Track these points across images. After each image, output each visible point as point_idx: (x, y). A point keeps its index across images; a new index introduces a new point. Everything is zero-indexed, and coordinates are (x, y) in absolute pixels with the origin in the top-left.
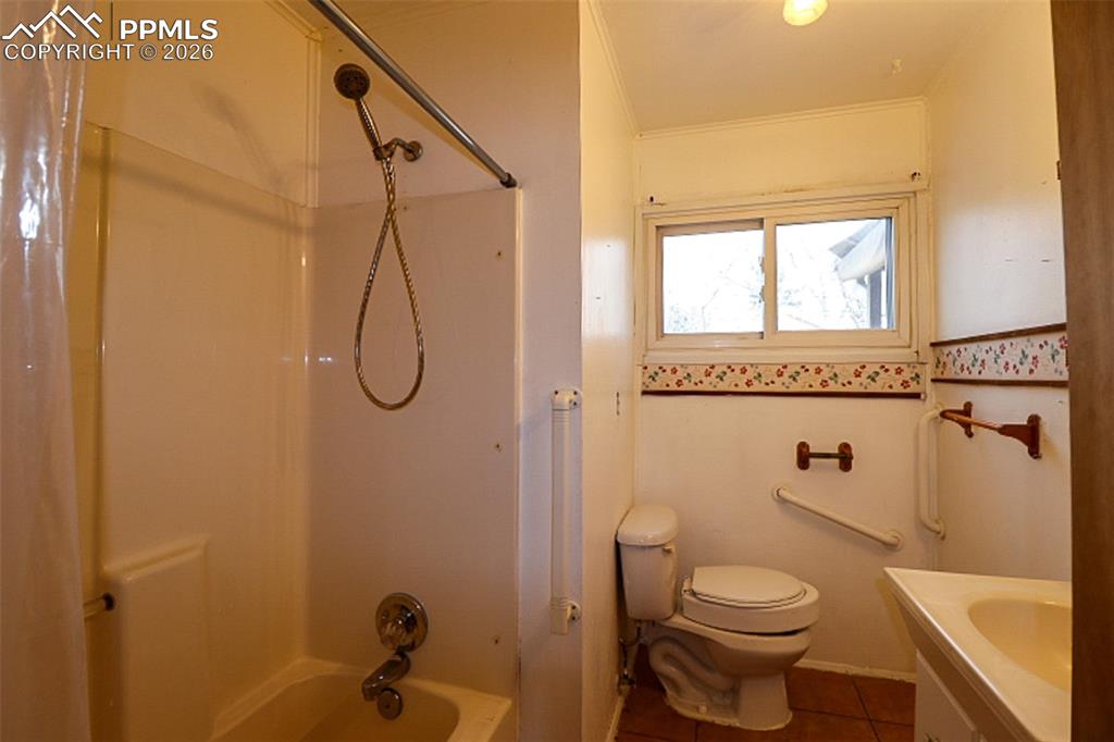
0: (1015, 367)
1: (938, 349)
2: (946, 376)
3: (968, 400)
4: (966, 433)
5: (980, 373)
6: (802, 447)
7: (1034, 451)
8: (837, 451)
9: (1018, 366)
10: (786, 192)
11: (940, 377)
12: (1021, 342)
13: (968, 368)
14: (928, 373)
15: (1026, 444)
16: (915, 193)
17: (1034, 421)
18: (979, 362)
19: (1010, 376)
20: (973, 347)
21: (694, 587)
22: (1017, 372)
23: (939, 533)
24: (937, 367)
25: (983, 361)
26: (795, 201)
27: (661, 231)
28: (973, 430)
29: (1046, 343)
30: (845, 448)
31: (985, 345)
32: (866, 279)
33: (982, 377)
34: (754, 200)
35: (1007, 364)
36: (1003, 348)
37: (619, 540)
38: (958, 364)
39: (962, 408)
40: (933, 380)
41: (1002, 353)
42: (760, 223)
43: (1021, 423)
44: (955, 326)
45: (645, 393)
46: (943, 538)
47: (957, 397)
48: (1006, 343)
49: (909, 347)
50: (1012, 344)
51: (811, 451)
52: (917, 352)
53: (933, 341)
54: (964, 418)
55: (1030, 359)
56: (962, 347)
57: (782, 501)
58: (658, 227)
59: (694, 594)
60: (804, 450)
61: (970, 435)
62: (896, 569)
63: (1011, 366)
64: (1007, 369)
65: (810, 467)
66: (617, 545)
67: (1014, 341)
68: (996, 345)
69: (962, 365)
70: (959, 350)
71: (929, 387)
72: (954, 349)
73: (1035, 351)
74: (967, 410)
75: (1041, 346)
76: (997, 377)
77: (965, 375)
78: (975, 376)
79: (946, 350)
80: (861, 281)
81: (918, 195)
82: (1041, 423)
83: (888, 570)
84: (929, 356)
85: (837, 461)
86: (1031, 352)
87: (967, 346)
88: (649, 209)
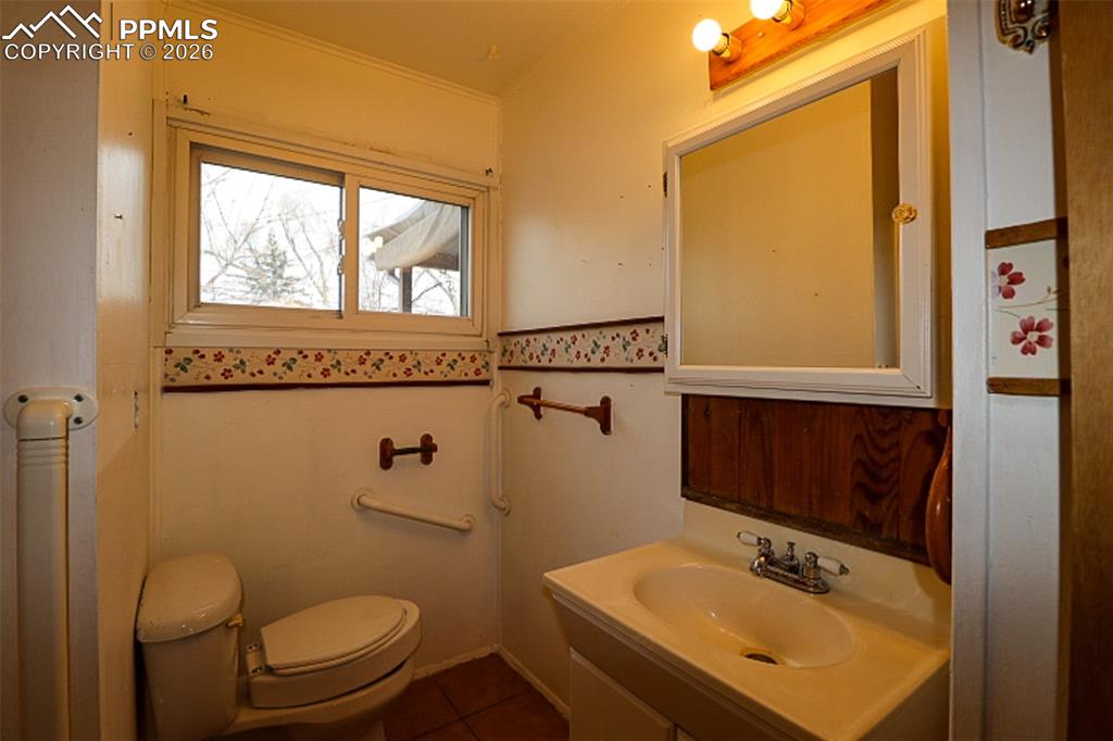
0: (586, 356)
1: (505, 338)
2: (514, 363)
3: (538, 385)
4: (536, 416)
5: (550, 361)
6: (386, 443)
7: (606, 428)
8: (419, 445)
9: (590, 355)
10: (371, 149)
11: (506, 364)
12: (594, 334)
13: (538, 357)
14: (495, 361)
15: (599, 421)
16: (488, 188)
17: (606, 401)
18: (549, 352)
19: (582, 363)
20: (543, 338)
21: (271, 662)
22: (589, 360)
23: (504, 509)
24: (503, 355)
25: (554, 350)
26: (382, 163)
27: (197, 152)
28: (542, 412)
29: (618, 335)
30: (427, 439)
31: (555, 336)
32: (398, 272)
33: (553, 364)
34: (335, 148)
35: (578, 352)
36: (574, 340)
37: (141, 638)
38: (527, 353)
39: (531, 393)
40: (500, 368)
41: (574, 343)
42: (338, 179)
43: (594, 405)
44: (524, 317)
45: (167, 390)
46: (508, 514)
47: (527, 383)
48: (578, 334)
49: (481, 336)
50: (583, 336)
51: (396, 447)
52: (487, 341)
53: (500, 331)
54: (534, 402)
55: (602, 349)
56: (531, 338)
57: (362, 508)
58: (193, 146)
59: (270, 670)
60: (389, 447)
61: (538, 416)
62: (555, 572)
63: (582, 355)
64: (578, 357)
65: (394, 466)
66: (138, 647)
67: (585, 332)
68: (567, 336)
69: (531, 354)
70: (528, 341)
71: (496, 375)
72: (523, 340)
73: (608, 342)
74: (537, 393)
75: (613, 338)
76: (569, 365)
77: (534, 363)
78: (545, 362)
79: (514, 340)
80: (392, 273)
81: (492, 192)
82: (612, 403)
83: (546, 575)
84: (497, 346)
85: (418, 456)
86: (603, 343)
87: (537, 336)
88: (177, 113)
